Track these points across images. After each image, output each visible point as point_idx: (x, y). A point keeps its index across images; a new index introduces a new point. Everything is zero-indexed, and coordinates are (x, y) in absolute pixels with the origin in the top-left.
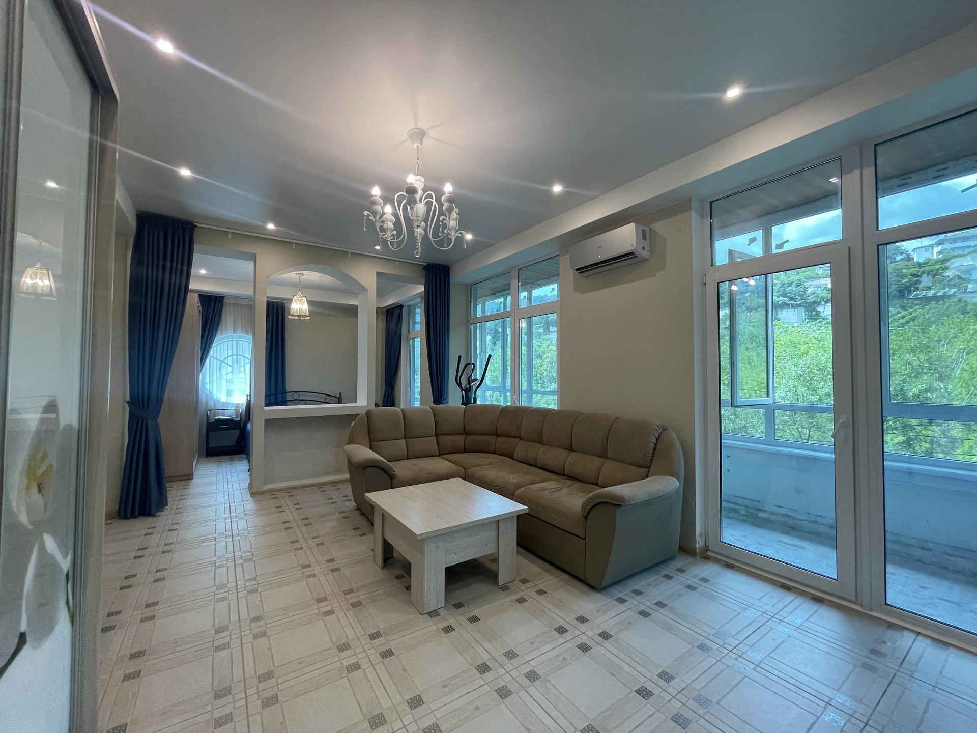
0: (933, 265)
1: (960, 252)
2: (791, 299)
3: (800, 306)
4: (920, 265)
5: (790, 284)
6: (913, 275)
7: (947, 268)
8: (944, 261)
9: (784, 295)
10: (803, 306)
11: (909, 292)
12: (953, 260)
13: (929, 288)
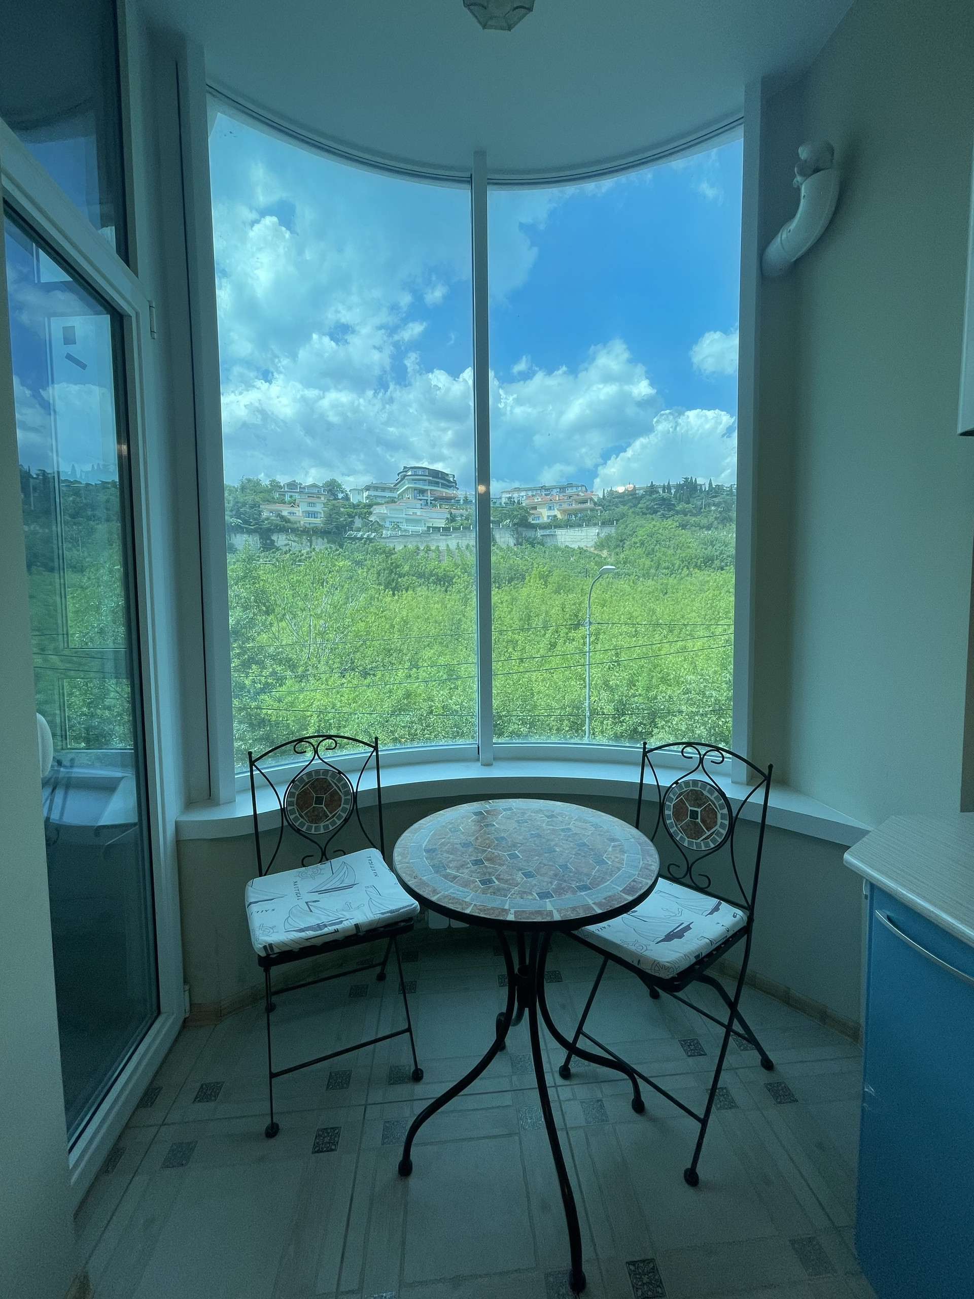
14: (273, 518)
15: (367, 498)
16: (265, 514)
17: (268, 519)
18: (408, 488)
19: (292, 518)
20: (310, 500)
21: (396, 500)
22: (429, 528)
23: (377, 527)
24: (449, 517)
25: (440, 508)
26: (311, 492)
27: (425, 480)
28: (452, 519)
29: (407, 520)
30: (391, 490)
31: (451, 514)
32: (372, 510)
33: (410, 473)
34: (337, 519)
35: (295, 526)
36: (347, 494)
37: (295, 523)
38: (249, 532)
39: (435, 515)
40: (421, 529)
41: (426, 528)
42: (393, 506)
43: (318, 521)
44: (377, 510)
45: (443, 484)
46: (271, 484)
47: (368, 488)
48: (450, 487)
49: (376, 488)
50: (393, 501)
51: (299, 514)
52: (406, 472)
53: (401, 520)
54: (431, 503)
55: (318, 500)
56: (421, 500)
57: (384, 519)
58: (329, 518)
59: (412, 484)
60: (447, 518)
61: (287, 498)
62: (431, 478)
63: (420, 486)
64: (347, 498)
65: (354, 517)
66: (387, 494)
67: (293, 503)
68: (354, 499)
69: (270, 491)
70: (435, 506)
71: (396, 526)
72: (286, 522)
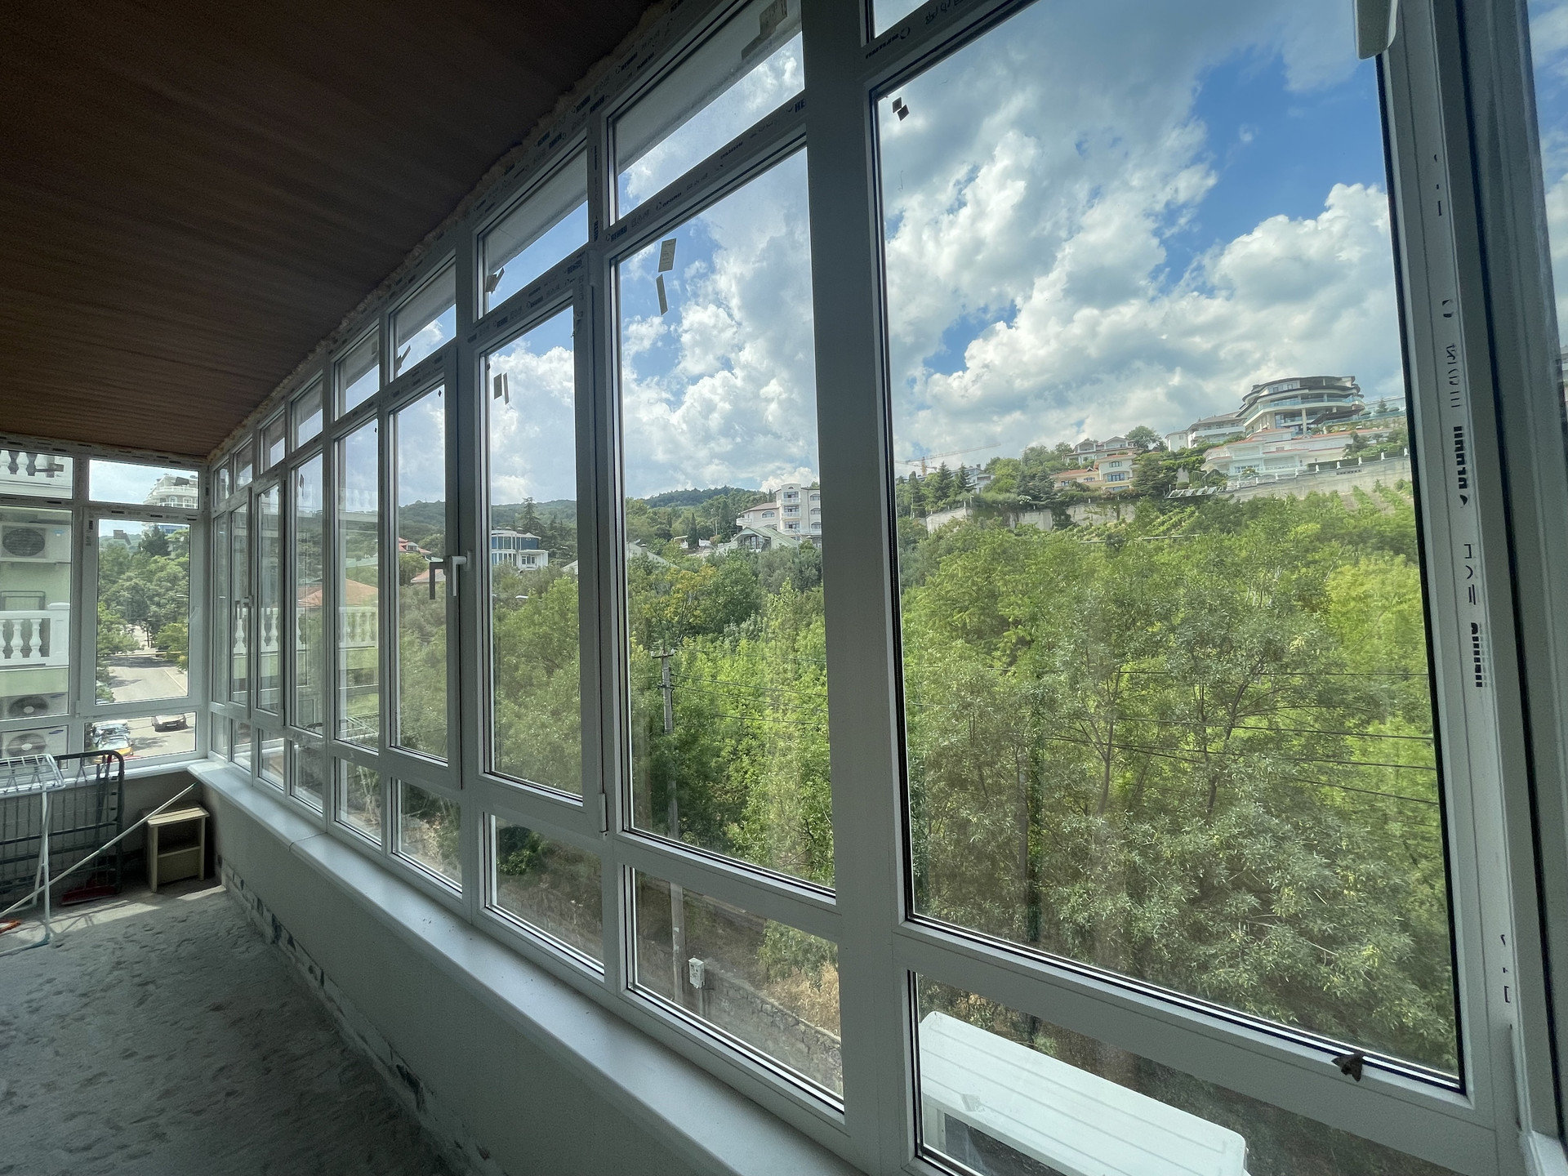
0: (1188, 456)
1: (1215, 441)
2: (1035, 498)
3: (1045, 507)
4: (1175, 456)
5: (1033, 477)
6: (1169, 469)
7: (1202, 461)
8: (1201, 451)
9: (1026, 493)
10: (1049, 508)
11: (1167, 491)
12: (1209, 451)
13: (1185, 486)
14: (1068, 488)
15: (1194, 441)
16: (1057, 486)
17: (1062, 490)
18: (1264, 415)
19: (1091, 485)
20: (1112, 459)
21: (1243, 435)
22: (1312, 466)
23: (1217, 478)
24: (1351, 442)
25: (1330, 432)
26: (1111, 450)
27: (1295, 397)
28: (1359, 444)
29: (1267, 461)
30: (1233, 423)
31: (1356, 438)
32: (1204, 456)
33: (1265, 392)
34: (1155, 476)
35: (1097, 493)
36: (1161, 443)
37: (1096, 490)
38: (1039, 509)
39: (1318, 446)
40: (1297, 469)
41: (1305, 468)
42: (1240, 444)
43: (1128, 483)
44: (1211, 455)
45: (1330, 396)
46: (1059, 449)
47: (1194, 429)
48: (1346, 396)
49: (1208, 426)
50: (1238, 438)
51: (1099, 479)
52: (1258, 392)
53: (1256, 463)
54: (1308, 429)
55: (1123, 457)
56: (1289, 427)
57: (1226, 465)
58: (1143, 478)
59: (1270, 406)
60: (1348, 446)
61: (1081, 462)
62: (1307, 391)
63: (1288, 406)
64: (1162, 448)
65: (1176, 470)
66: (1227, 430)
67: (1091, 466)
68: (1172, 446)
69: (1059, 457)
70: (1317, 431)
71: (1250, 472)
72: (1085, 491)
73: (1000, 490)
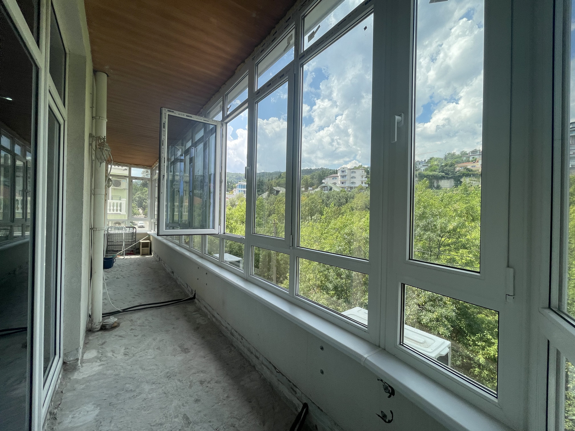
2: (447, 174)
3: (451, 178)
5: (446, 166)
14: (462, 170)
16: (457, 169)
17: (459, 171)
19: (474, 169)
35: (476, 173)
38: (448, 178)
46: (461, 154)
51: (477, 167)
61: (471, 159)
69: (461, 157)
72: (470, 171)
73: (432, 171)
